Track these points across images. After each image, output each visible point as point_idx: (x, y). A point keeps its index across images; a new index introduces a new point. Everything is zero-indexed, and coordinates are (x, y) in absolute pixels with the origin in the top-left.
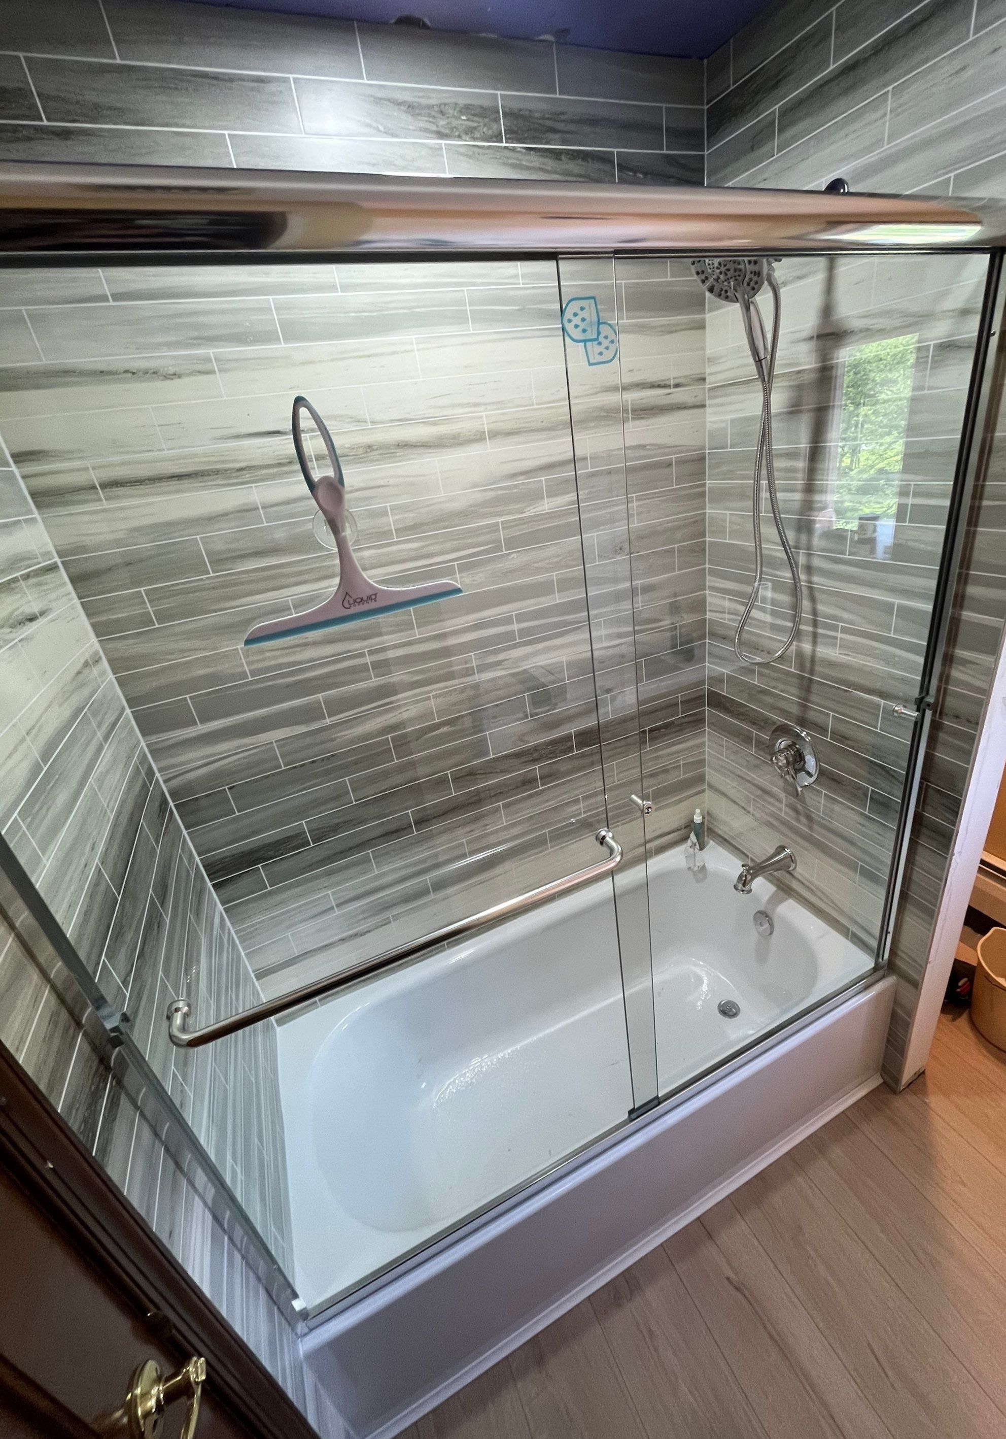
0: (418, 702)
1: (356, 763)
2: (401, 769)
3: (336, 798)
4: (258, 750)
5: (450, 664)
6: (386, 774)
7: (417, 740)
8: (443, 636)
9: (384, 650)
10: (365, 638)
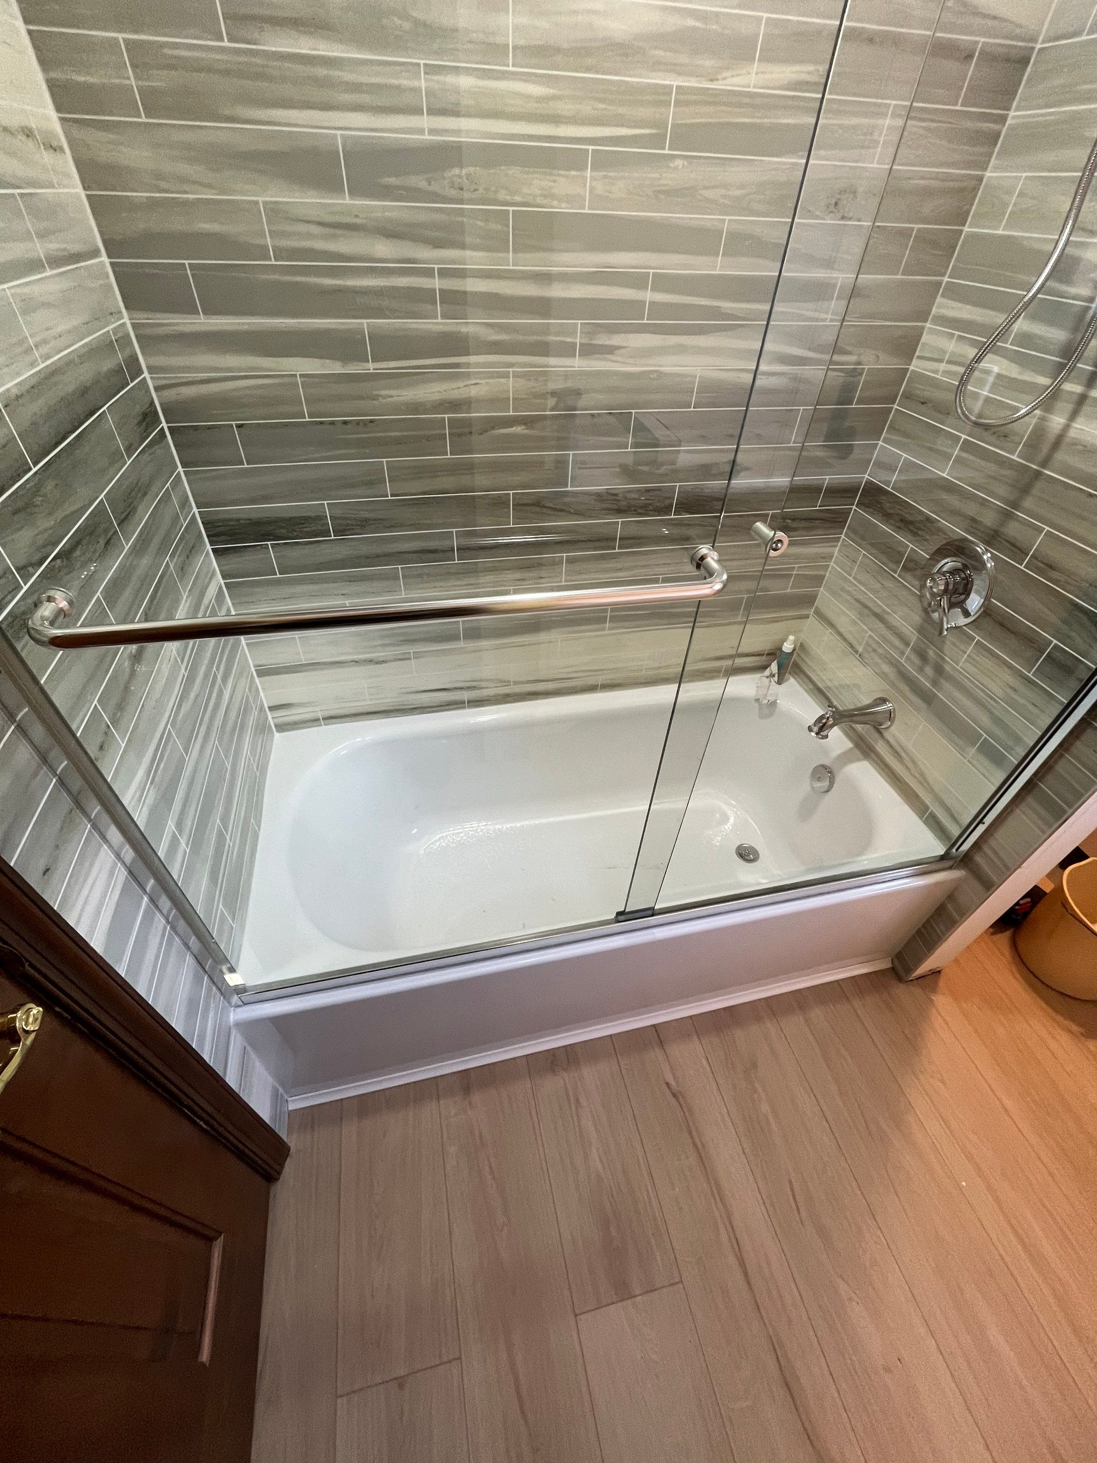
0: (491, 376)
1: (398, 441)
2: (454, 469)
3: (370, 483)
4: (277, 381)
5: (546, 330)
6: (433, 471)
7: (481, 434)
8: (546, 278)
9: (461, 274)
10: (437, 244)
